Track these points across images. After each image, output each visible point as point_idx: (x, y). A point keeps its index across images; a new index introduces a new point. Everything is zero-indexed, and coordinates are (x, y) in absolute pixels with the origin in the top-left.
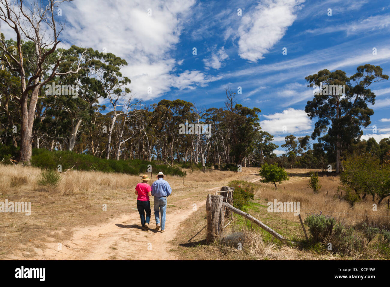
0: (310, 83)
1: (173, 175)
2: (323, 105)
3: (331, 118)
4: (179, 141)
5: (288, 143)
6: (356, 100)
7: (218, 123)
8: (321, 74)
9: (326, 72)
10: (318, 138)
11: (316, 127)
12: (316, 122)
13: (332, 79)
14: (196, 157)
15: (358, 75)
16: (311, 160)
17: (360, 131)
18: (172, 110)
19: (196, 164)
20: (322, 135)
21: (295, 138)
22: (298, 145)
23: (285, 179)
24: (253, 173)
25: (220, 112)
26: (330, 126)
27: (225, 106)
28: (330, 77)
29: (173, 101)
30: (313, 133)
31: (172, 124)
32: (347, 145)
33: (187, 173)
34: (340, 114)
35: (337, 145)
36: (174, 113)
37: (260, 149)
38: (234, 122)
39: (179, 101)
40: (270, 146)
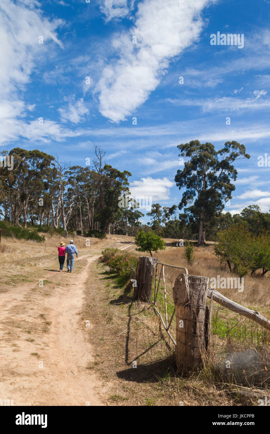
0: (182, 152)
1: (28, 239)
2: (191, 176)
3: (197, 190)
4: (34, 200)
5: (153, 212)
6: (220, 175)
7: (83, 183)
8: (192, 143)
9: (197, 143)
10: (184, 209)
11: (184, 198)
12: (184, 192)
13: (201, 150)
14: (56, 220)
15: (226, 150)
16: (174, 230)
17: (222, 204)
18: (28, 162)
19: (55, 228)
20: (188, 206)
21: (161, 207)
22: (162, 214)
23: (161, 248)
24: (119, 241)
25: (85, 172)
26: (196, 198)
27: (94, 165)
28: (200, 148)
29: (30, 152)
30: (180, 203)
31: (27, 179)
32: (210, 217)
33: (46, 238)
34: (206, 186)
35: (201, 216)
36: (30, 165)
37: (126, 216)
38: (102, 183)
39: (38, 151)
40: (135, 214)
